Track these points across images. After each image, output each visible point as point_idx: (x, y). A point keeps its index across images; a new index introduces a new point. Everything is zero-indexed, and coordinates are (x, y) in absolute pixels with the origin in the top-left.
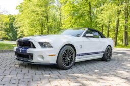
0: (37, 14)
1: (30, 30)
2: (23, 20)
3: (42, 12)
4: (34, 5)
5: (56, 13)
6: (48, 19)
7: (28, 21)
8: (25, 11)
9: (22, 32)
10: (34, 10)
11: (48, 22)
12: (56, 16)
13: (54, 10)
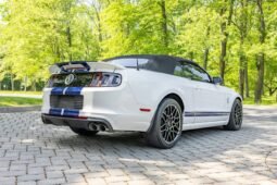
0: (45, 26)
1: (28, 64)
2: (10, 39)
3: (56, 22)
4: (37, 5)
5: (91, 23)
6: (69, 39)
7: (22, 41)
8: (16, 19)
9: (10, 68)
10: (37, 18)
11: (70, 45)
12: (91, 31)
13: (86, 17)
